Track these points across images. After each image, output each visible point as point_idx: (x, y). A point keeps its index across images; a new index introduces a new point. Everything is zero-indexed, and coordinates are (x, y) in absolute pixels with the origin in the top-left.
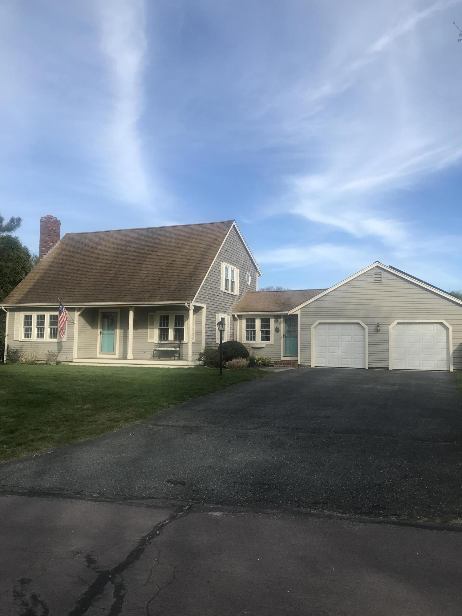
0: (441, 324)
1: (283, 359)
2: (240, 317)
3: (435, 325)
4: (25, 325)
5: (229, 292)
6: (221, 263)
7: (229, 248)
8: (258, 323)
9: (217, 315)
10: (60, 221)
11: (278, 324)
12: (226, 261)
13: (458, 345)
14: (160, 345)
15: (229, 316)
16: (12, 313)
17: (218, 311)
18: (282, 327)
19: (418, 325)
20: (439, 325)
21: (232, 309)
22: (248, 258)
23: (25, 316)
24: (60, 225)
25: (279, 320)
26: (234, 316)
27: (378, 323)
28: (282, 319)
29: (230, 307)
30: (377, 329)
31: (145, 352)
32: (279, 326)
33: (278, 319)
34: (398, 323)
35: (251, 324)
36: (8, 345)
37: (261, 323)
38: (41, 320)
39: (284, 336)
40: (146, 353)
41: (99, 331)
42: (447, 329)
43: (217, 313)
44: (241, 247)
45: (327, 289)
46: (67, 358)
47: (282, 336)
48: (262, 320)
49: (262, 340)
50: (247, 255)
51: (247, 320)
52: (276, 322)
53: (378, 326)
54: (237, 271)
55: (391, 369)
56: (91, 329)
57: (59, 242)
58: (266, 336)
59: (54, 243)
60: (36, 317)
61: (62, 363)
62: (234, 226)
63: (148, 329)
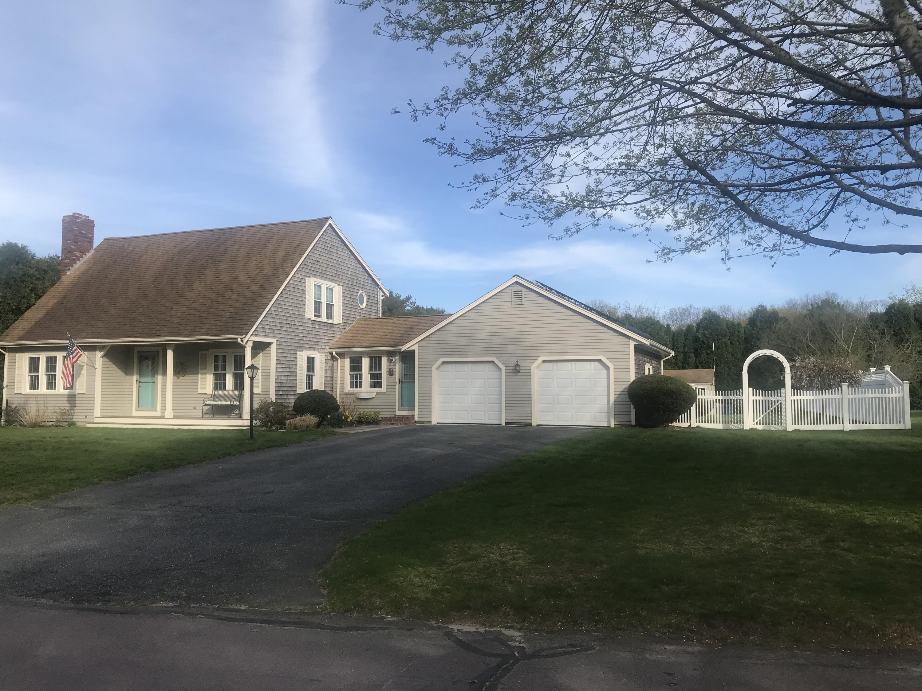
0: (599, 361)
1: (398, 413)
2: (341, 355)
3: (592, 363)
4: (30, 371)
5: (324, 319)
6: (306, 278)
7: (322, 257)
8: (366, 362)
9: (298, 353)
10: (93, 222)
11: (392, 364)
12: (315, 276)
13: (621, 390)
14: (214, 397)
15: (324, 355)
16: (12, 355)
17: (301, 348)
18: (398, 368)
19: (569, 364)
20: (597, 364)
21: (331, 345)
22: (362, 270)
23: (31, 359)
24: (94, 226)
25: (393, 359)
26: (331, 353)
27: (517, 362)
28: (397, 358)
29: (326, 341)
30: (517, 369)
31: (195, 408)
32: (393, 367)
33: (392, 357)
34: (544, 361)
35: (356, 366)
36: (7, 400)
37: (370, 363)
38: (51, 362)
39: (399, 381)
40: (197, 408)
41: (135, 377)
42: (607, 368)
43: (300, 351)
44: (346, 255)
45: (452, 315)
46: (86, 417)
47: (397, 381)
48: (371, 359)
49: (371, 386)
50: (358, 266)
51: (351, 359)
52: (390, 361)
53: (517, 365)
54: (338, 291)
55: (534, 424)
56: (125, 376)
57: (92, 252)
58: (376, 382)
59: (83, 253)
60: (45, 359)
61: (79, 424)
62: (330, 225)
63: (199, 375)
